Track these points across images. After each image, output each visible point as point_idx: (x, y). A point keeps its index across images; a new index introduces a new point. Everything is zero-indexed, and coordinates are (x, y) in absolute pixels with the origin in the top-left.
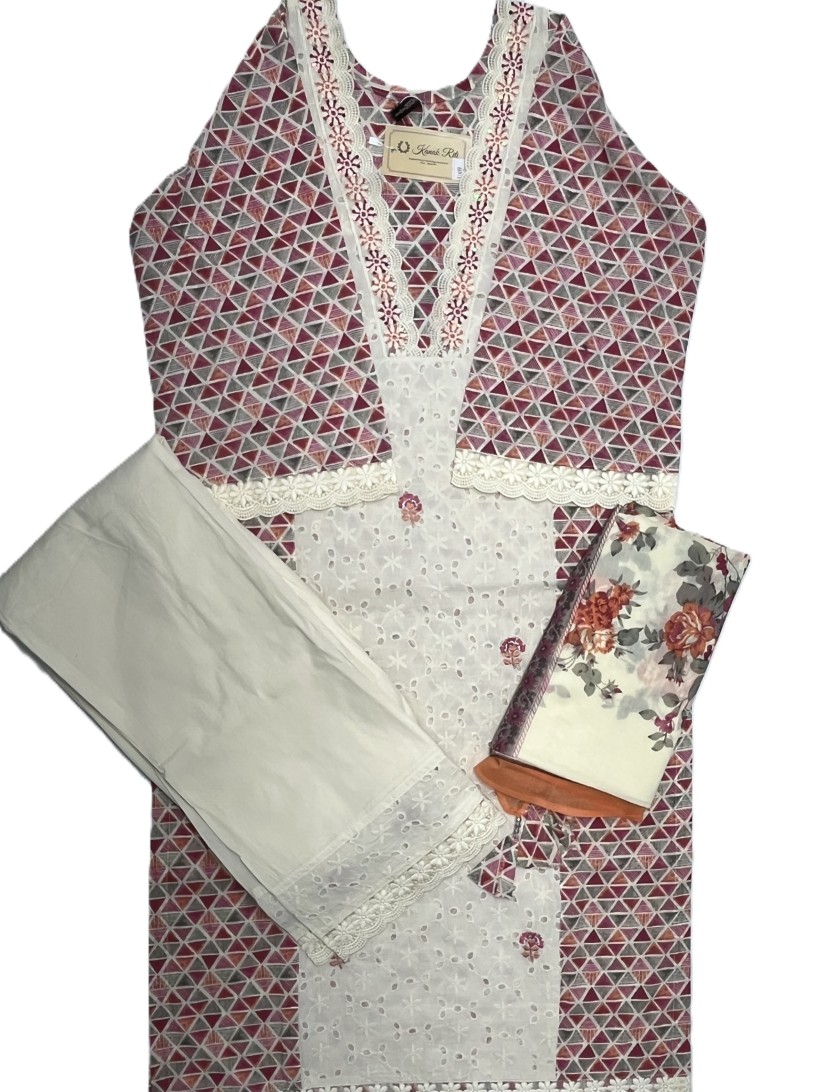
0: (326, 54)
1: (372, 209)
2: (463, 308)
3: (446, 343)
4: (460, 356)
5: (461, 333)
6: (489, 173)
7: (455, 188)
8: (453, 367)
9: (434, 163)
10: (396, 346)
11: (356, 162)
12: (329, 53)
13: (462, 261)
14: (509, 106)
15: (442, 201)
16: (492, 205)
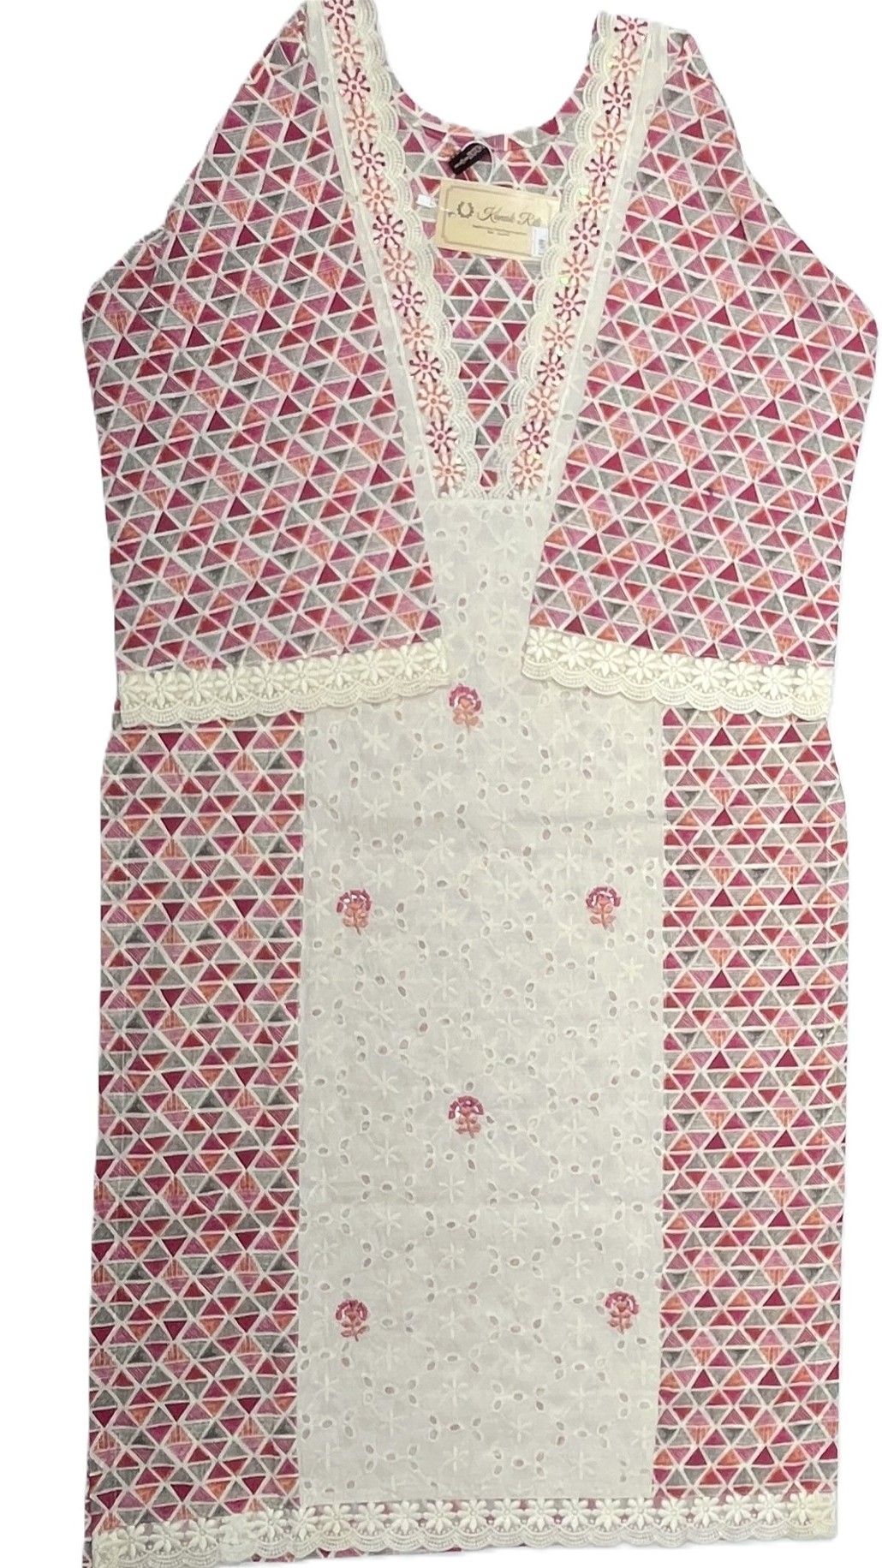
0: (360, 79)
1: (419, 293)
2: (543, 433)
3: (519, 480)
4: (538, 499)
5: (541, 466)
6: (582, 249)
7: (535, 267)
8: (527, 514)
9: (507, 233)
10: (450, 483)
11: (399, 228)
12: (364, 78)
13: (542, 368)
14: (612, 158)
15: (517, 285)
16: (586, 292)
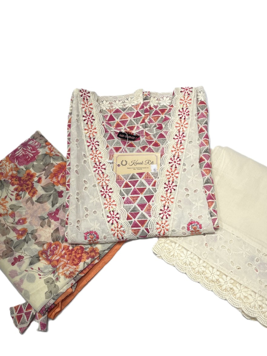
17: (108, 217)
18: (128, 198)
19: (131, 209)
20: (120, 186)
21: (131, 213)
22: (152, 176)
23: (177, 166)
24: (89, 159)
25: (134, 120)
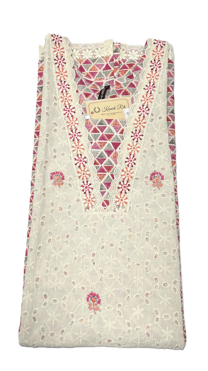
17: (75, 159)
18: (95, 143)
19: (98, 155)
20: (89, 130)
21: (98, 159)
22: (120, 124)
23: (146, 115)
24: (59, 101)
25: (104, 72)
